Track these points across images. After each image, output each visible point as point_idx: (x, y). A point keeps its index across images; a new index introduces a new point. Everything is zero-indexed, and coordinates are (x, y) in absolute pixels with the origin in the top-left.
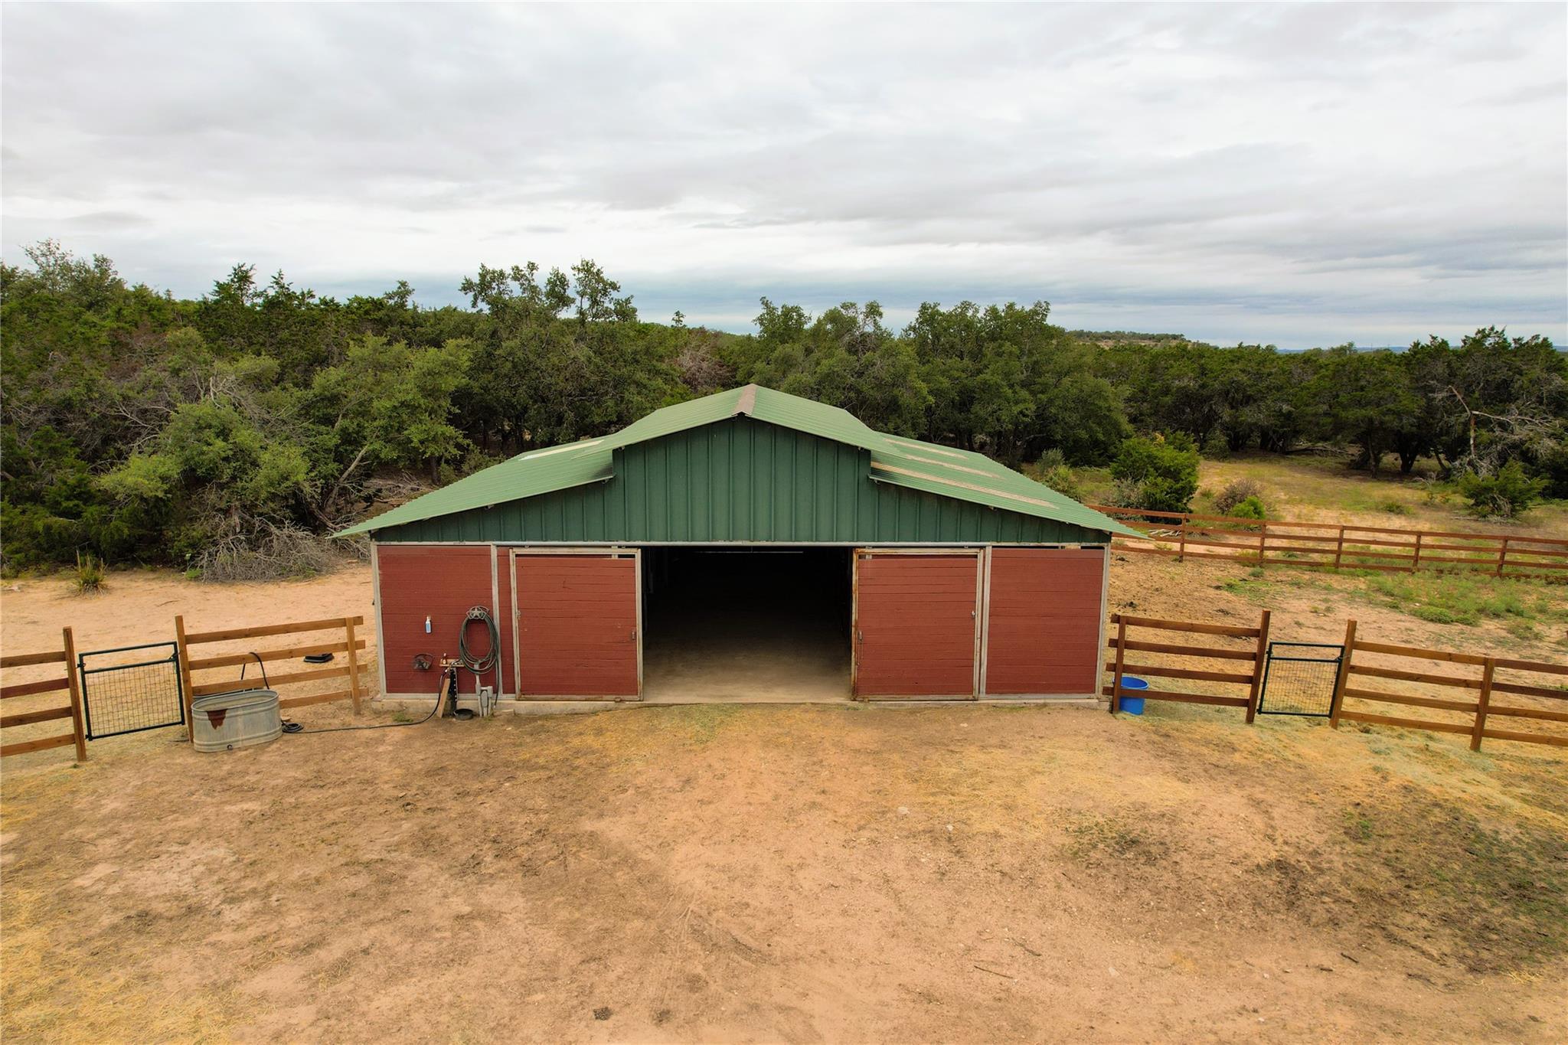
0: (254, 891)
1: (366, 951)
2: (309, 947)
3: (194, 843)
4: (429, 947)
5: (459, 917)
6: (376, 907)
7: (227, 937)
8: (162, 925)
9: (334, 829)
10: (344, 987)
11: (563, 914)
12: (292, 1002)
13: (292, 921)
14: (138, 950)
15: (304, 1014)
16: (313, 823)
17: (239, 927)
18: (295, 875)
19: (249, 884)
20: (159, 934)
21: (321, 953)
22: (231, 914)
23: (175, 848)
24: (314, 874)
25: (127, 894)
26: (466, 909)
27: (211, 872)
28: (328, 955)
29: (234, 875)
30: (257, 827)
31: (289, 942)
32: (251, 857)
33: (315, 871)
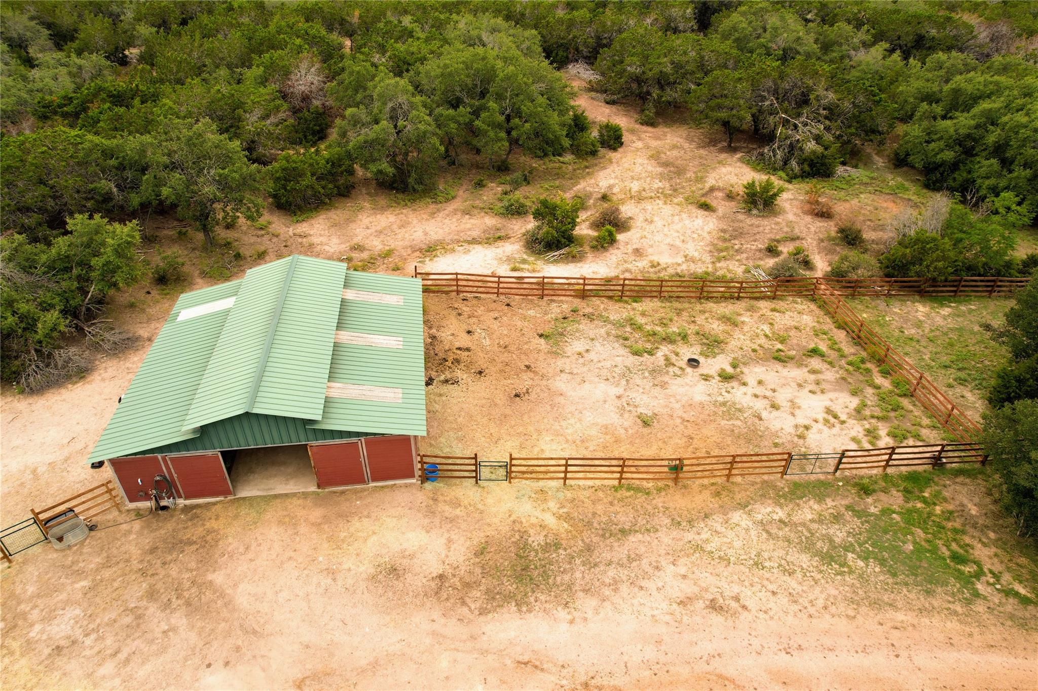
0: (93, 629)
1: (134, 653)
2: (115, 654)
3: (67, 608)
4: (154, 647)
5: (164, 632)
6: (136, 631)
7: (87, 653)
8: (65, 651)
9: (117, 592)
10: (128, 669)
11: (199, 624)
12: (113, 678)
13: (109, 642)
14: (60, 663)
15: (117, 681)
16: (110, 590)
17: (92, 648)
18: (106, 620)
19: (91, 626)
20: (65, 655)
21: (119, 655)
22: (88, 641)
23: (61, 612)
24: (113, 617)
25: (50, 638)
26: (166, 627)
27: (77, 622)
28: (122, 656)
29: (85, 623)
30: (88, 596)
31: (109, 652)
32: (89, 612)
33: (113, 616)
